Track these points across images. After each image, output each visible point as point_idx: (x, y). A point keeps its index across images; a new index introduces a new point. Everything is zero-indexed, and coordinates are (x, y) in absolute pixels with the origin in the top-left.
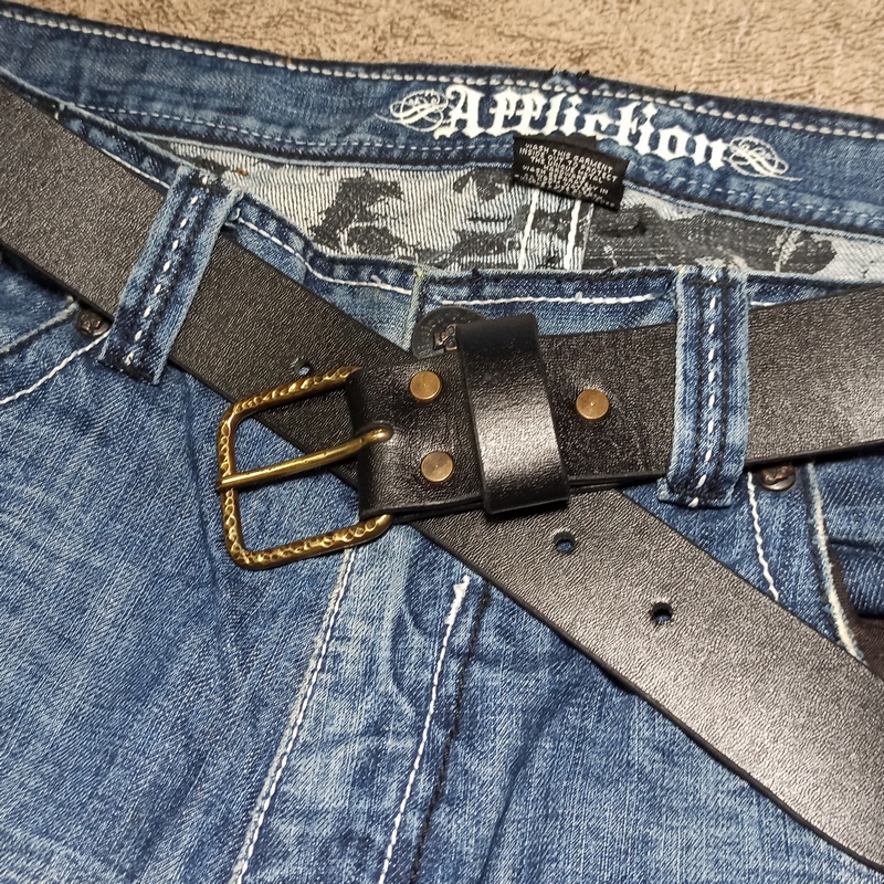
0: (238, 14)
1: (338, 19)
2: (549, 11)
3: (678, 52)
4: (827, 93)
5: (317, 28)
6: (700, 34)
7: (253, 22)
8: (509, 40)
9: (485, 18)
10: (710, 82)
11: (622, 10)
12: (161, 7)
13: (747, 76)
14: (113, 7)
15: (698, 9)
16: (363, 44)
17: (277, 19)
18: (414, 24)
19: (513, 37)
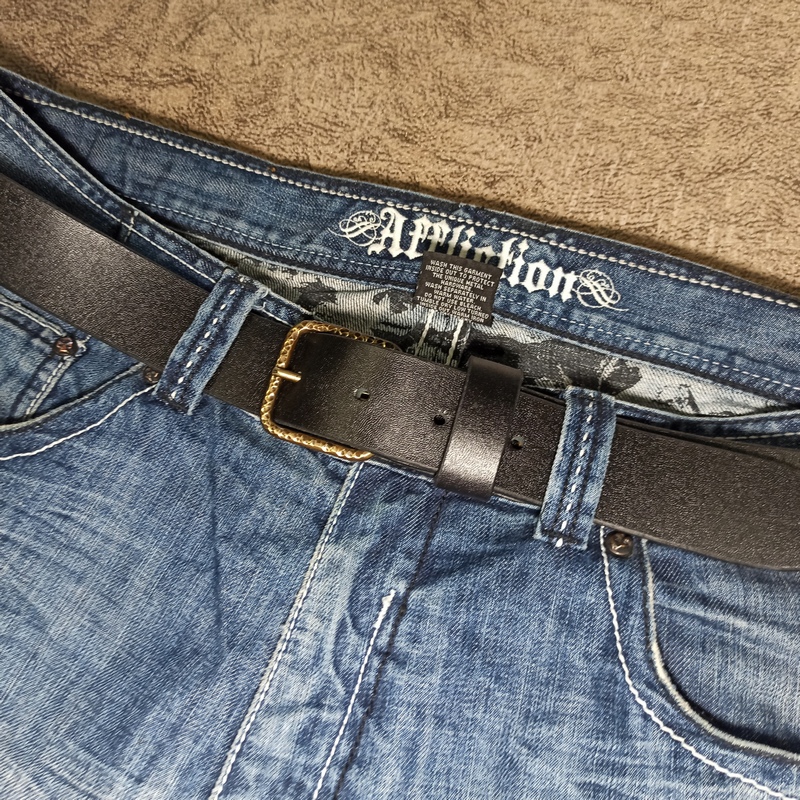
0: (255, 124)
1: (325, 134)
2: (476, 142)
3: (564, 185)
4: (666, 230)
5: (309, 140)
6: (581, 173)
7: (265, 132)
8: (444, 163)
9: (429, 143)
10: (582, 212)
11: (528, 147)
12: (202, 113)
13: (610, 210)
14: (169, 109)
15: (582, 153)
16: (339, 156)
17: (282, 131)
18: (378, 143)
19: (447, 160)
